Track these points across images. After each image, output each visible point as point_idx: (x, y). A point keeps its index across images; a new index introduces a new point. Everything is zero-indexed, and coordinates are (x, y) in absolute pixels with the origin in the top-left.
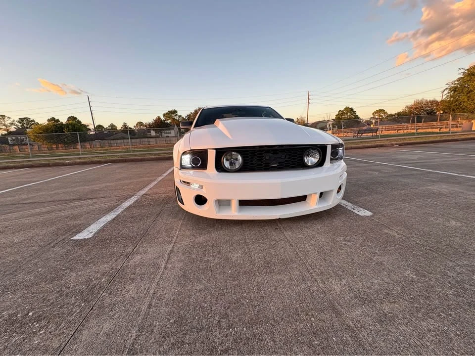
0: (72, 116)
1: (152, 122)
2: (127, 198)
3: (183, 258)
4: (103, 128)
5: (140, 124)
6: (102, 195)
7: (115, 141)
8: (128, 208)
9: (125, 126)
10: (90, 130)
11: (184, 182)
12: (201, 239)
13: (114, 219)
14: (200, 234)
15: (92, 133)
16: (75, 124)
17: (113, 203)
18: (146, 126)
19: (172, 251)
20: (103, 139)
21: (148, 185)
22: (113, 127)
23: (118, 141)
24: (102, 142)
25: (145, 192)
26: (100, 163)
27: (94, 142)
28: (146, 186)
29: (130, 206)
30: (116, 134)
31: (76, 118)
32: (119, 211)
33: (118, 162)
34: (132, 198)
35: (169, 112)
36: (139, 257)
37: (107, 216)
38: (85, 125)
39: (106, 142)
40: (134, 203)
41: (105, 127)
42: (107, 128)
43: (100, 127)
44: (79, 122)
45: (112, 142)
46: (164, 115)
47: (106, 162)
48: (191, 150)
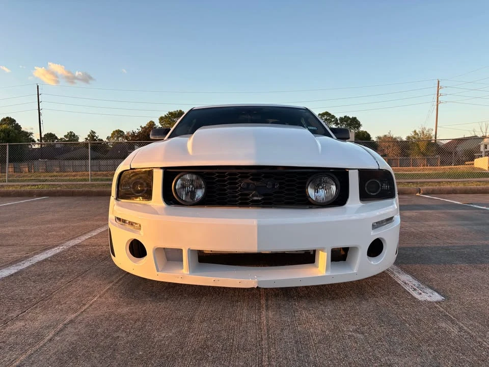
0: (8, 118)
1: (137, 131)
2: (46, 248)
3: (83, 332)
4: (56, 138)
5: (119, 133)
6: (11, 242)
7: (71, 162)
8: (40, 263)
9: (92, 135)
10: (33, 141)
11: (119, 219)
12: (125, 310)
13: (12, 275)
14: (128, 304)
15: (37, 146)
16: (10, 131)
17: (23, 254)
18: (127, 138)
19: (71, 321)
20: (51, 158)
21: (89, 232)
22: (72, 137)
23: (77, 163)
24: (49, 162)
25: (80, 241)
26: (30, 194)
27: (36, 162)
28: (85, 233)
29: (46, 260)
30: (75, 149)
31: (15, 121)
32: (26, 264)
33: (59, 196)
34: (53, 250)
35: (171, 113)
36: (22, 323)
37: (4, 270)
38: (27, 133)
39: (56, 162)
40: (53, 256)
41: (59, 138)
42: (61, 139)
43: (51, 136)
44: (18, 127)
45: (66, 163)
46: (161, 119)
47: (40, 194)
48: (131, 169)
